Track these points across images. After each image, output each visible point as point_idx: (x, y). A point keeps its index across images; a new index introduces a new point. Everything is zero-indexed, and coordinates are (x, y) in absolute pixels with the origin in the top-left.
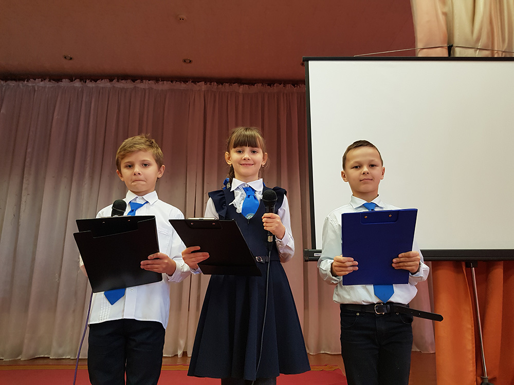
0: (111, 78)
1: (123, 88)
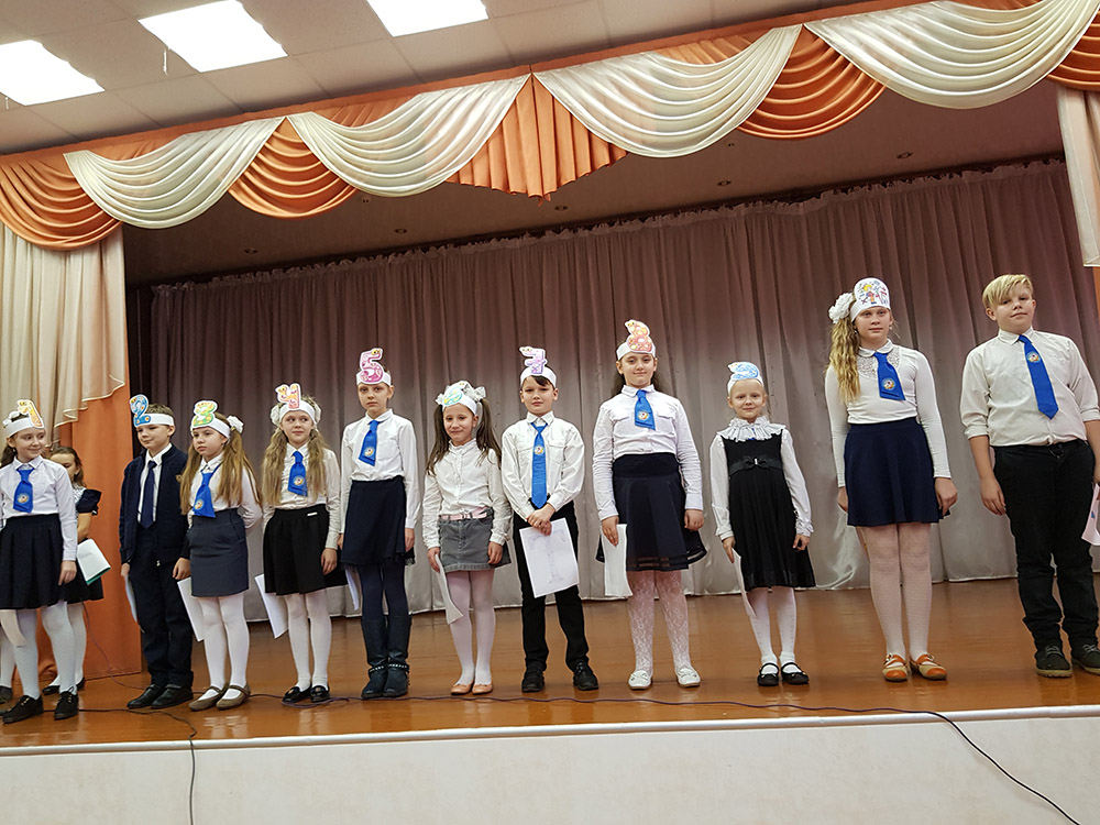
0: (611, 220)
1: (628, 232)
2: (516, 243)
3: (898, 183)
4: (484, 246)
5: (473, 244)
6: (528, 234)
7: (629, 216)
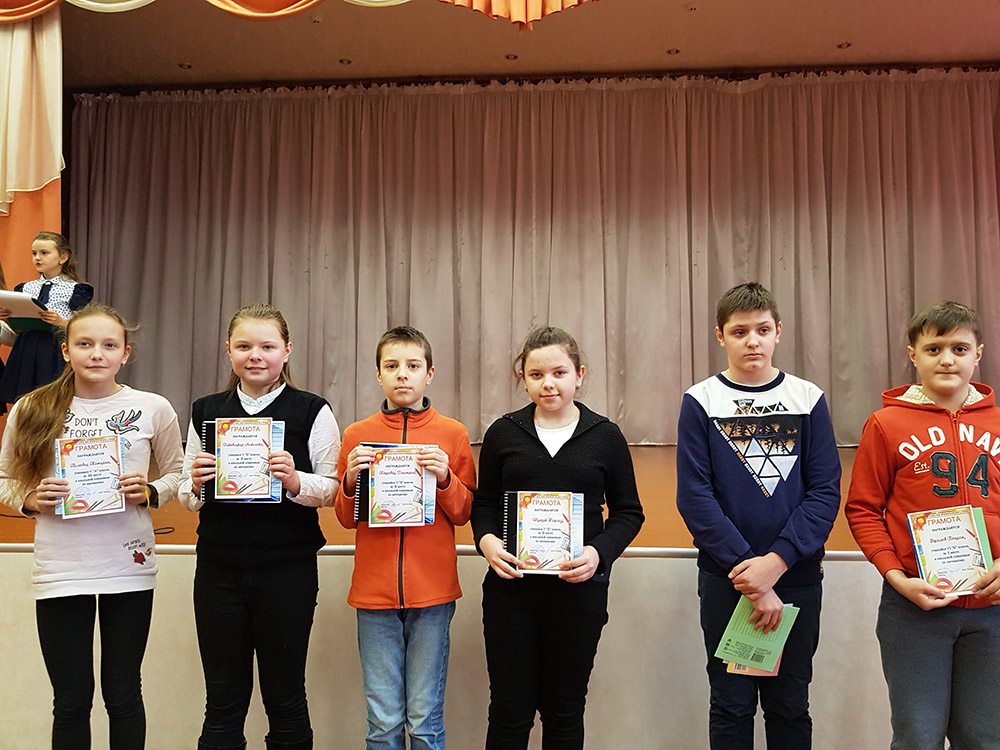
0: (557, 77)
2: (460, 89)
3: (831, 74)
4: (428, 89)
5: (417, 85)
6: (473, 81)
7: (575, 75)
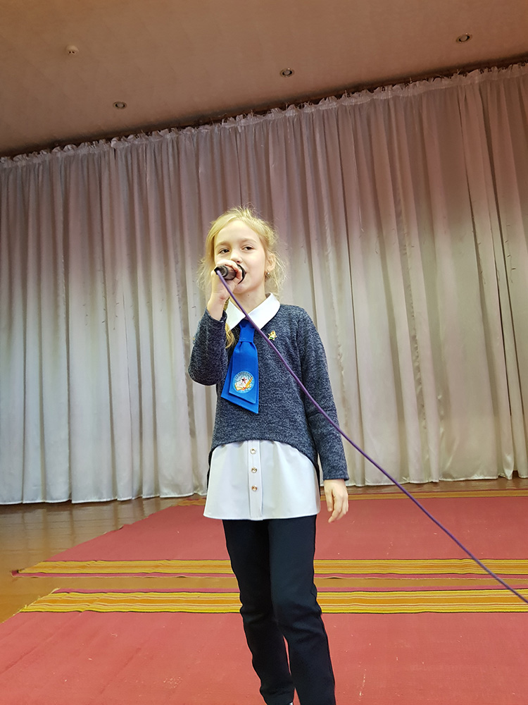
0: (338, 93)
1: (356, 106)
6: (252, 112)
7: (356, 88)
